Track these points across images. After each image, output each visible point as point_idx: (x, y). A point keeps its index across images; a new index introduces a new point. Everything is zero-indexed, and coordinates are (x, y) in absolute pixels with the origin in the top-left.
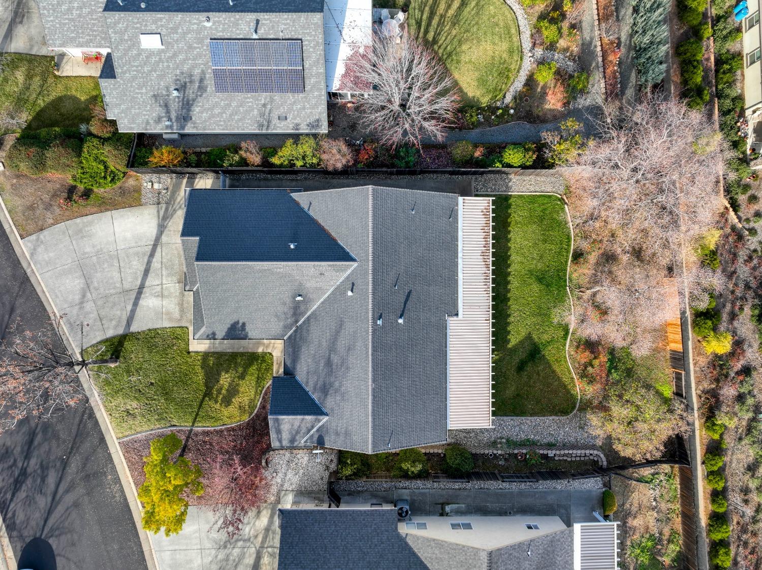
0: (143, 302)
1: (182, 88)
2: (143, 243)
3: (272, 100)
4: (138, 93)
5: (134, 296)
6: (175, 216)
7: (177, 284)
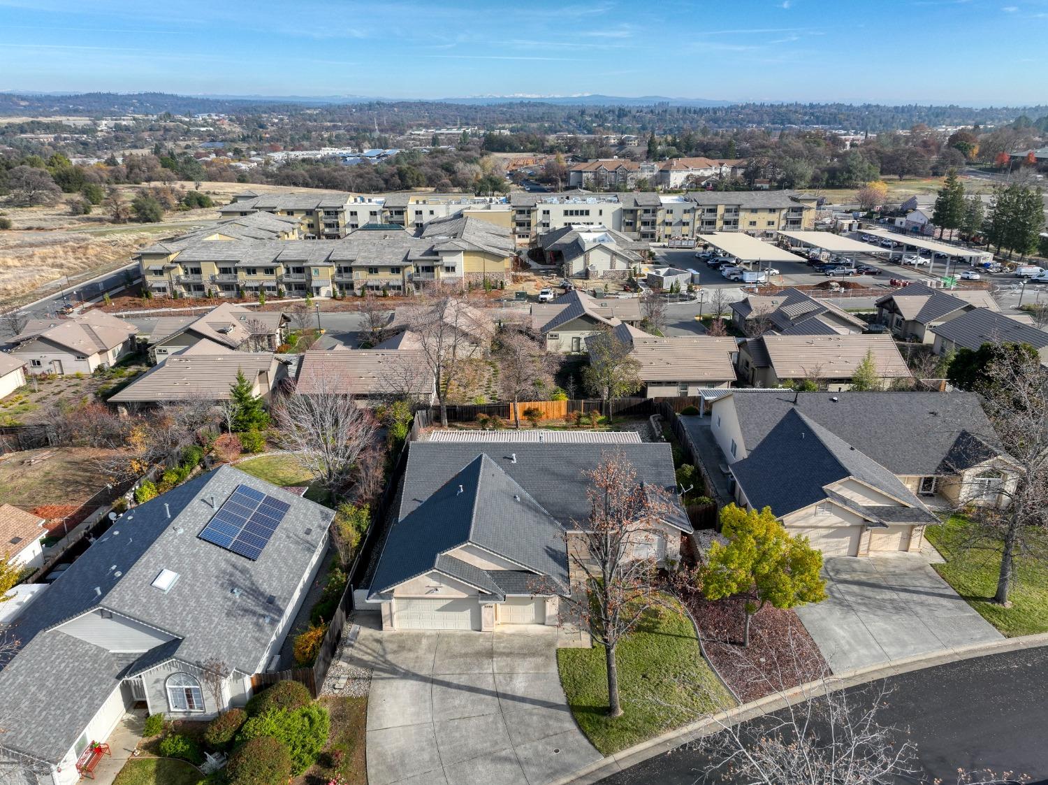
0: (519, 693)
1: (233, 585)
2: (428, 695)
3: (286, 529)
4: (216, 627)
5: (510, 702)
6: (393, 662)
7: (495, 659)
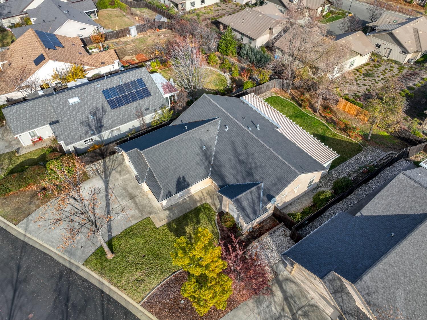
1: (95, 114)
4: (72, 125)
6: (112, 174)
